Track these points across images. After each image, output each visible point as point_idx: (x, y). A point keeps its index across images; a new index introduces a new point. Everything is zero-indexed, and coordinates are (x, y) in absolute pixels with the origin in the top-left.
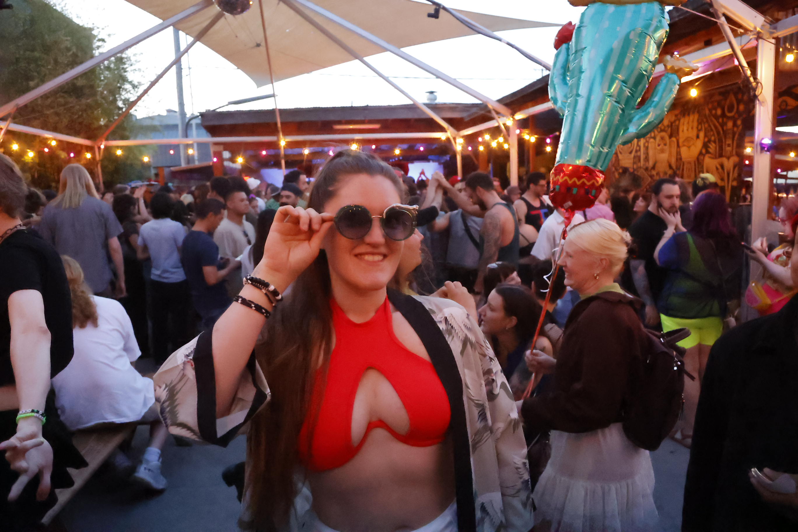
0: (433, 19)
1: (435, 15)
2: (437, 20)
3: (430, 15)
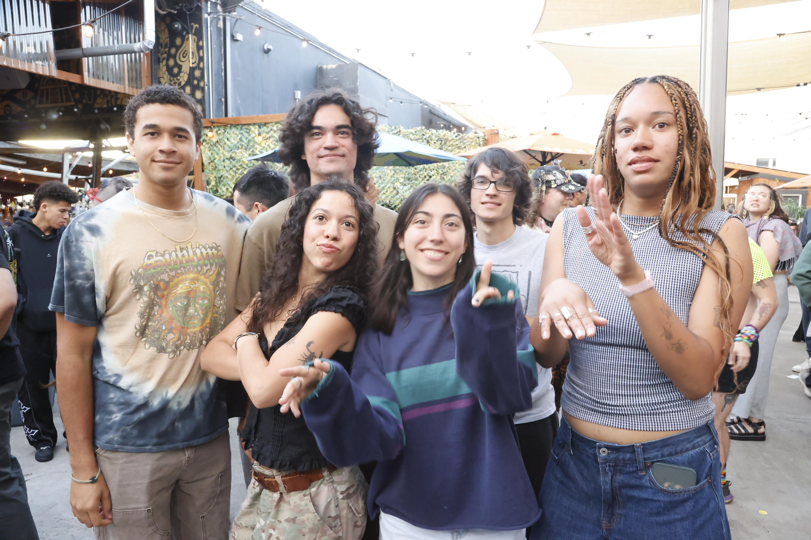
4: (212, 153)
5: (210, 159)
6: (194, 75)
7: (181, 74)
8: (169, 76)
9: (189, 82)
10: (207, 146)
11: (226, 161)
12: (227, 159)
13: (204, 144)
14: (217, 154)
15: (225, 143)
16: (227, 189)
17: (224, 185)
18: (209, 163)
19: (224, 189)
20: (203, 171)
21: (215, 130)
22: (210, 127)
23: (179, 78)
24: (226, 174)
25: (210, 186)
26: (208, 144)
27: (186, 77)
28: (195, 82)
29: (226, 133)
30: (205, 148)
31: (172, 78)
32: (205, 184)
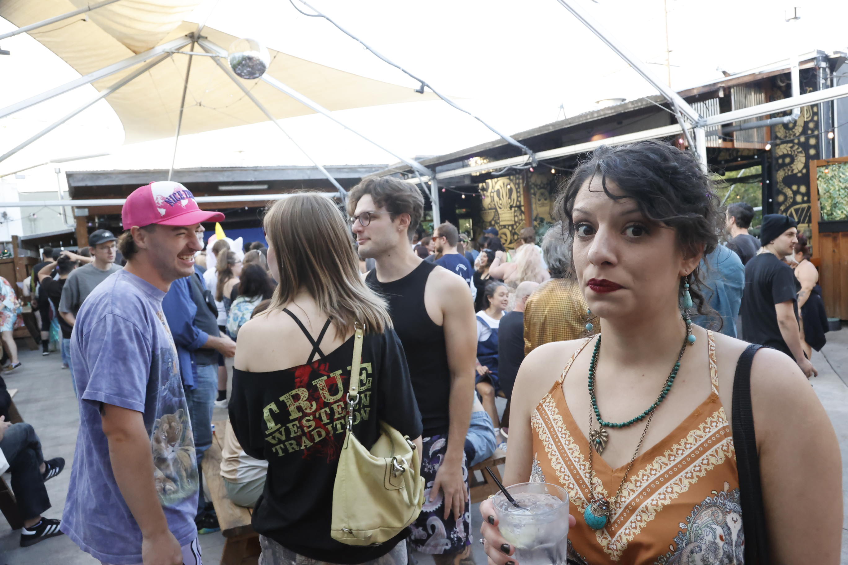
0: (419, 94)
1: (421, 91)
2: (422, 95)
3: (417, 91)
4: (827, 186)
5: (825, 190)
6: (808, 126)
7: (796, 128)
8: (784, 130)
9: (804, 132)
10: (822, 180)
11: (841, 190)
12: (842, 189)
13: (820, 179)
14: (832, 185)
15: (840, 177)
16: (842, 212)
17: (839, 209)
18: (825, 194)
19: (839, 212)
20: (819, 200)
21: (830, 168)
22: (825, 166)
23: (794, 130)
24: (842, 201)
25: (825, 211)
26: (824, 179)
27: (800, 129)
28: (810, 132)
29: (841, 169)
30: (821, 181)
31: (787, 132)
32: (820, 209)
